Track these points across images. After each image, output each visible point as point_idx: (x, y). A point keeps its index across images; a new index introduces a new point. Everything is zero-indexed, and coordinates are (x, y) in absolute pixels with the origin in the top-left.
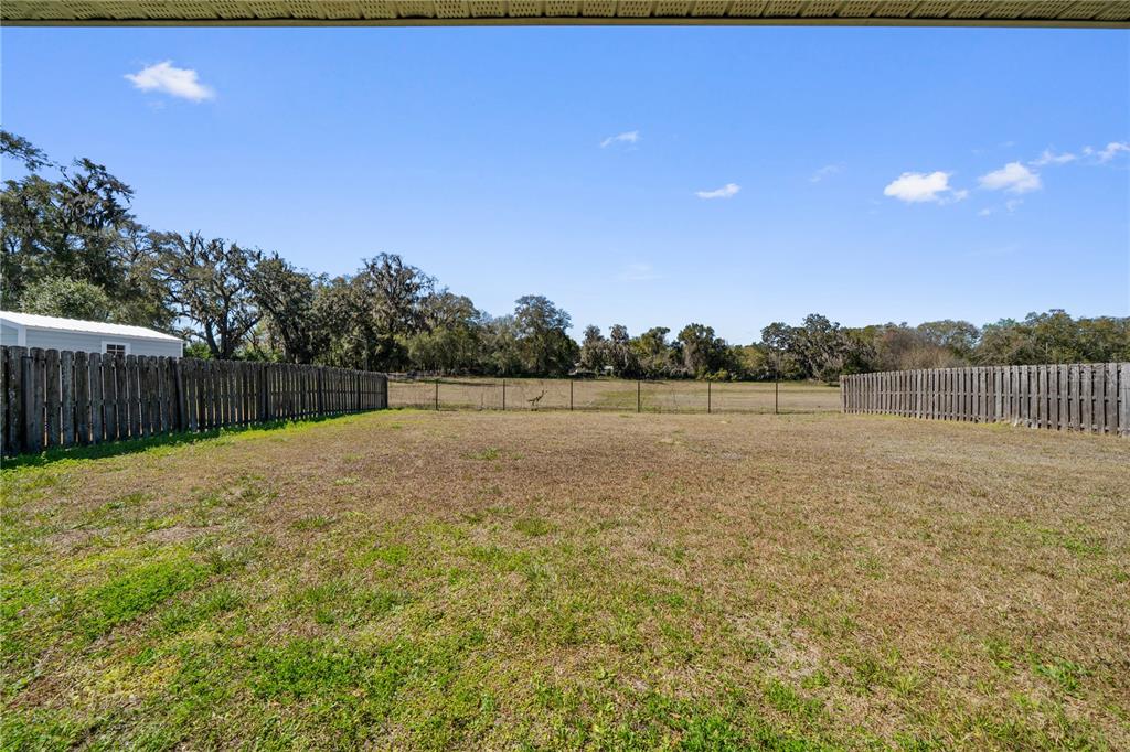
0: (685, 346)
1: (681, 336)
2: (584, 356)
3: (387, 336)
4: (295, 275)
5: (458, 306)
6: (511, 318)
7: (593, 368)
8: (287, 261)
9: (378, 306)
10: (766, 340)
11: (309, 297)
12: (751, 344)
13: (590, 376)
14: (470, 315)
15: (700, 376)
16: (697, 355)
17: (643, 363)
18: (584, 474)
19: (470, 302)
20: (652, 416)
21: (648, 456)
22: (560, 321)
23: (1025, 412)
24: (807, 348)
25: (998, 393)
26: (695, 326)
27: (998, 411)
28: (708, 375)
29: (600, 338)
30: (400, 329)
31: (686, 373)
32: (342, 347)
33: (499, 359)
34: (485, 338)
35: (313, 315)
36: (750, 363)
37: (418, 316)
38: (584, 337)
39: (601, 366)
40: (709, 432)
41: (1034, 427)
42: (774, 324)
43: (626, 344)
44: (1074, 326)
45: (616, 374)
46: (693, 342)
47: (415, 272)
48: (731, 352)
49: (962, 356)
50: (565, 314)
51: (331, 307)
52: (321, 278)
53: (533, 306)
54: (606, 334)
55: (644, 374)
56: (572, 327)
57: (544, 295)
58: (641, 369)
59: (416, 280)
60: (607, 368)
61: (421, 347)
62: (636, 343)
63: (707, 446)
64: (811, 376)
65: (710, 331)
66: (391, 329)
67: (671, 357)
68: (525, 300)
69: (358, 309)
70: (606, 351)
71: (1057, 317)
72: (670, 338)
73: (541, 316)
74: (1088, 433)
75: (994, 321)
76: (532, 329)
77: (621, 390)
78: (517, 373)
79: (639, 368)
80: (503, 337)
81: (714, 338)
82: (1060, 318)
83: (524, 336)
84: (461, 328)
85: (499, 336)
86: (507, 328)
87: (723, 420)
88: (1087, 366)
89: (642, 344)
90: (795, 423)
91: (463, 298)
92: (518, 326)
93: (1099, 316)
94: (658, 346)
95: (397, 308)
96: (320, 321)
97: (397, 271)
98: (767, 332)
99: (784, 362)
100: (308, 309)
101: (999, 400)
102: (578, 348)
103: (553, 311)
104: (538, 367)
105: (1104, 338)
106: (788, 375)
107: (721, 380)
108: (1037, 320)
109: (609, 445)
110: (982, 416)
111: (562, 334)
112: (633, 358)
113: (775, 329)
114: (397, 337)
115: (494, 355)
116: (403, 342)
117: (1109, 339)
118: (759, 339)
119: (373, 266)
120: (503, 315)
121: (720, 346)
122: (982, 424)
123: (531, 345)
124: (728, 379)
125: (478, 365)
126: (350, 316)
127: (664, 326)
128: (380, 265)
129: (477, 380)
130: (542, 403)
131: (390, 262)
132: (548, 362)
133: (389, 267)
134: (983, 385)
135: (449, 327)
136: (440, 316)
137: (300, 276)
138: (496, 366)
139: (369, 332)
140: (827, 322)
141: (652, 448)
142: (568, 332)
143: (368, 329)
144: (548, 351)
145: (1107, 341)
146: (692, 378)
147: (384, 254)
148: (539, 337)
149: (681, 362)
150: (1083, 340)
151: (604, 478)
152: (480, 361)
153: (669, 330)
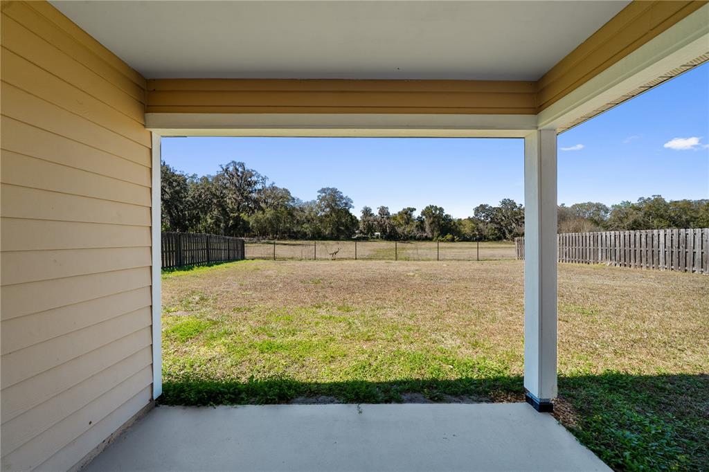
0: (425, 219)
1: (423, 213)
2: (361, 226)
3: (236, 214)
4: (176, 176)
5: (280, 195)
6: (315, 202)
7: (367, 234)
8: (171, 167)
9: (230, 195)
10: (476, 215)
11: (185, 190)
12: (467, 218)
13: (365, 239)
14: (288, 200)
15: (435, 238)
16: (433, 225)
17: (400, 230)
18: (367, 289)
19: (289, 192)
20: (404, 262)
21: (401, 282)
22: (346, 204)
23: (613, 258)
24: (502, 220)
25: (600, 247)
26: (432, 207)
27: (600, 257)
28: (440, 238)
29: (371, 215)
30: (244, 209)
31: (426, 237)
32: (206, 221)
33: (307, 228)
34: (298, 215)
35: (189, 201)
36: (467, 230)
37: (256, 201)
38: (362, 214)
39: (372, 232)
40: (436, 270)
41: (618, 266)
42: (481, 205)
43: (388, 218)
44: (667, 206)
45: (382, 237)
46: (430, 217)
47: (254, 173)
48: (454, 223)
49: (598, 225)
50: (349, 199)
51: (200, 196)
52: (192, 177)
53: (329, 194)
54: (376, 212)
55: (400, 238)
56: (353, 207)
57: (336, 187)
58: (398, 234)
59: (254, 179)
60: (376, 233)
61: (257, 221)
62: (395, 218)
63: (432, 277)
64: (505, 238)
65: (441, 210)
66: (238, 210)
67: (417, 226)
68: (323, 190)
69: (218, 197)
70: (376, 223)
71: (656, 200)
72: (416, 214)
73: (334, 201)
74: (644, 269)
75: (618, 203)
76: (328, 209)
77: (385, 248)
78: (319, 237)
79: (396, 233)
80: (310, 214)
81: (444, 214)
82: (658, 201)
83: (323, 214)
84: (283, 209)
85: (307, 213)
86: (312, 209)
87: (444, 264)
88: (675, 231)
89: (398, 218)
90: (486, 265)
91: (284, 189)
92: (320, 207)
93: (682, 199)
94: (408, 219)
95: (242, 196)
96: (193, 205)
97: (242, 173)
98: (477, 210)
99: (488, 229)
100: (185, 197)
101: (600, 251)
102: (357, 221)
103: (341, 197)
104: (332, 234)
105: (686, 213)
106: (491, 237)
107: (448, 241)
108: (645, 202)
109: (380, 277)
110: (591, 260)
111: (347, 212)
112: (393, 228)
113: (482, 209)
114: (242, 215)
115: (304, 226)
116: (245, 218)
117: (689, 213)
118: (472, 215)
119: (227, 170)
120: (310, 200)
121: (447, 219)
122: (591, 265)
123: (328, 219)
124: (453, 240)
125: (294, 232)
126: (212, 201)
127: (412, 207)
128: (231, 169)
129: (294, 242)
130: (338, 256)
131: (237, 167)
132: (338, 230)
133: (237, 170)
134: (592, 243)
135: (275, 208)
136: (270, 201)
137: (180, 176)
138: (305, 233)
139: (224, 212)
140: (515, 203)
141: (402, 278)
142: (351, 211)
143: (224, 210)
144: (339, 223)
145: (687, 215)
146: (430, 240)
147: (233, 162)
148: (333, 215)
149: (423, 229)
150: (673, 214)
151: (377, 291)
152: (295, 230)
153: (415, 209)
